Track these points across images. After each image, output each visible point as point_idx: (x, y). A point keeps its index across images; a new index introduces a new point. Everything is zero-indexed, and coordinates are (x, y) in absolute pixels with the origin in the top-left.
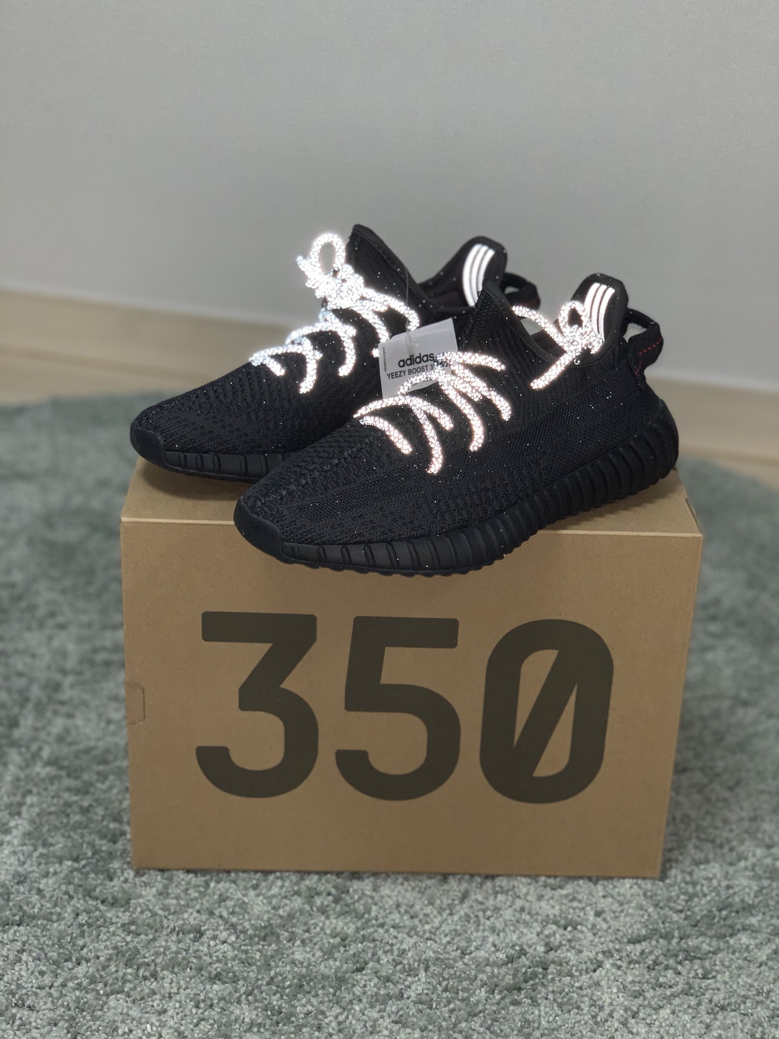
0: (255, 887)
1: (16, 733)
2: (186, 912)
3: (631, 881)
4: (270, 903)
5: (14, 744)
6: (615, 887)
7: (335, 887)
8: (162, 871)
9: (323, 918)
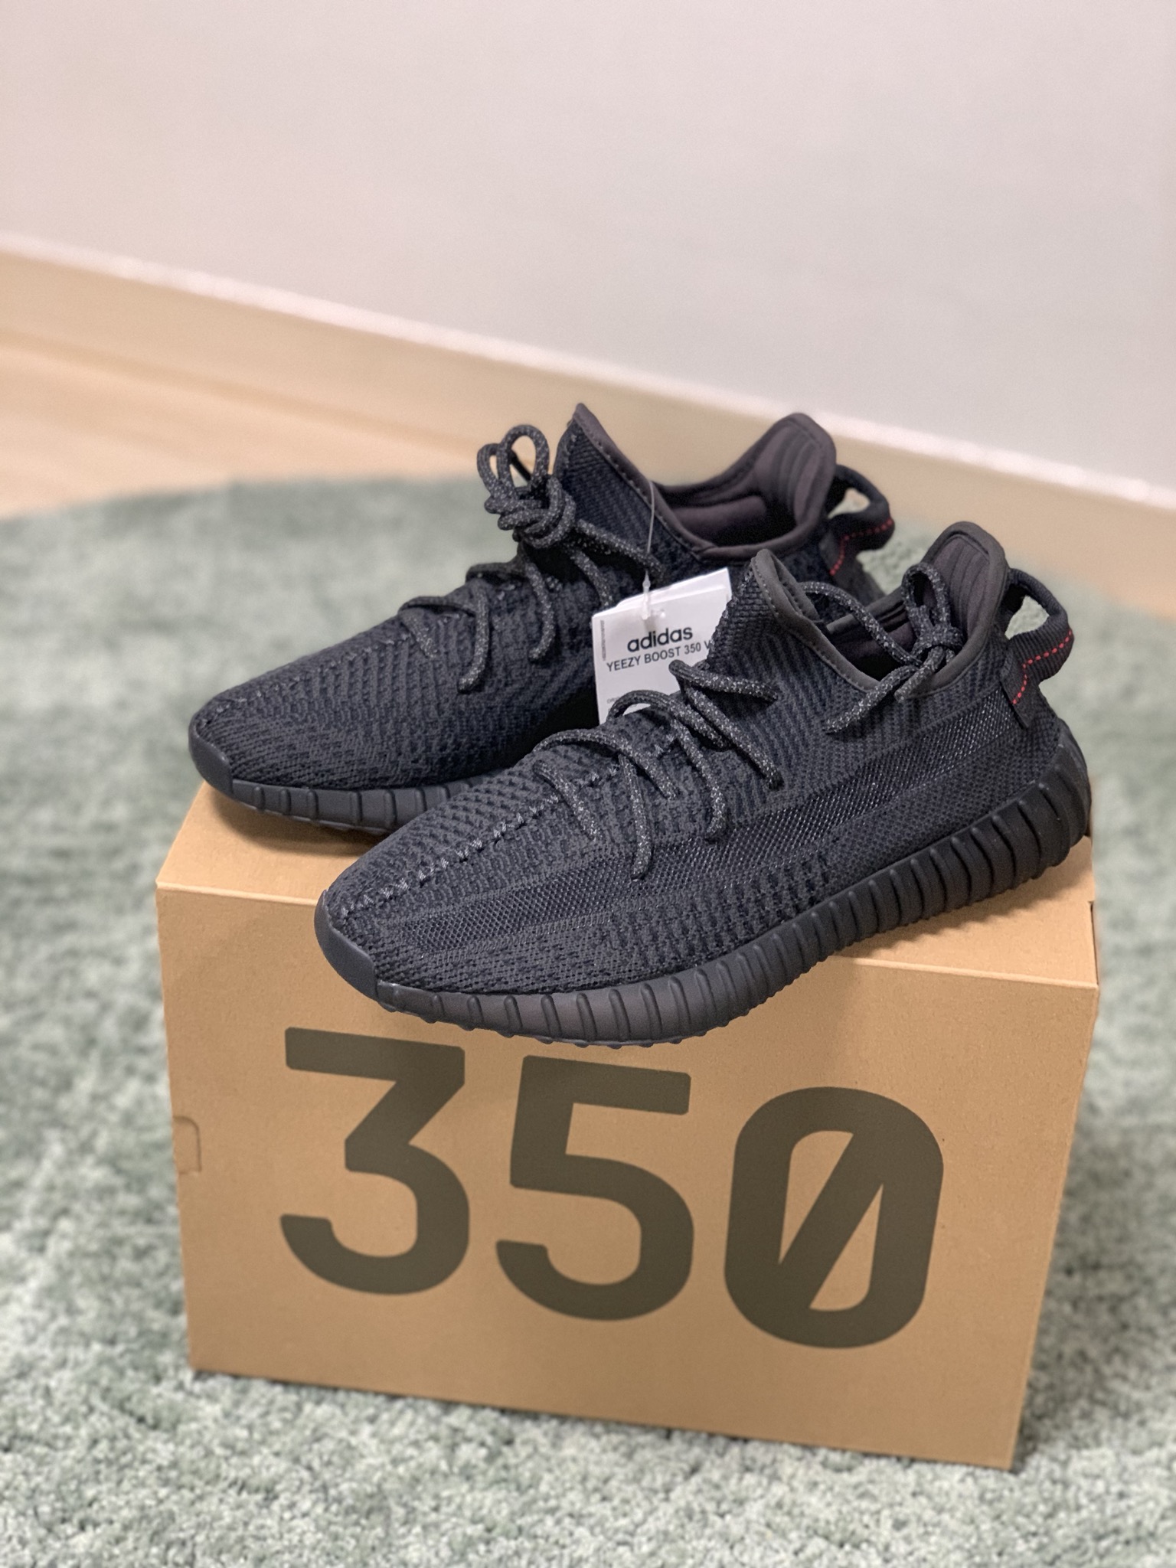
0: (372, 1420)
1: (64, 1103)
2: (260, 1453)
3: (964, 1470)
4: (389, 1452)
5: (58, 1122)
6: (936, 1478)
7: (493, 1433)
8: (236, 1377)
9: (465, 1487)
